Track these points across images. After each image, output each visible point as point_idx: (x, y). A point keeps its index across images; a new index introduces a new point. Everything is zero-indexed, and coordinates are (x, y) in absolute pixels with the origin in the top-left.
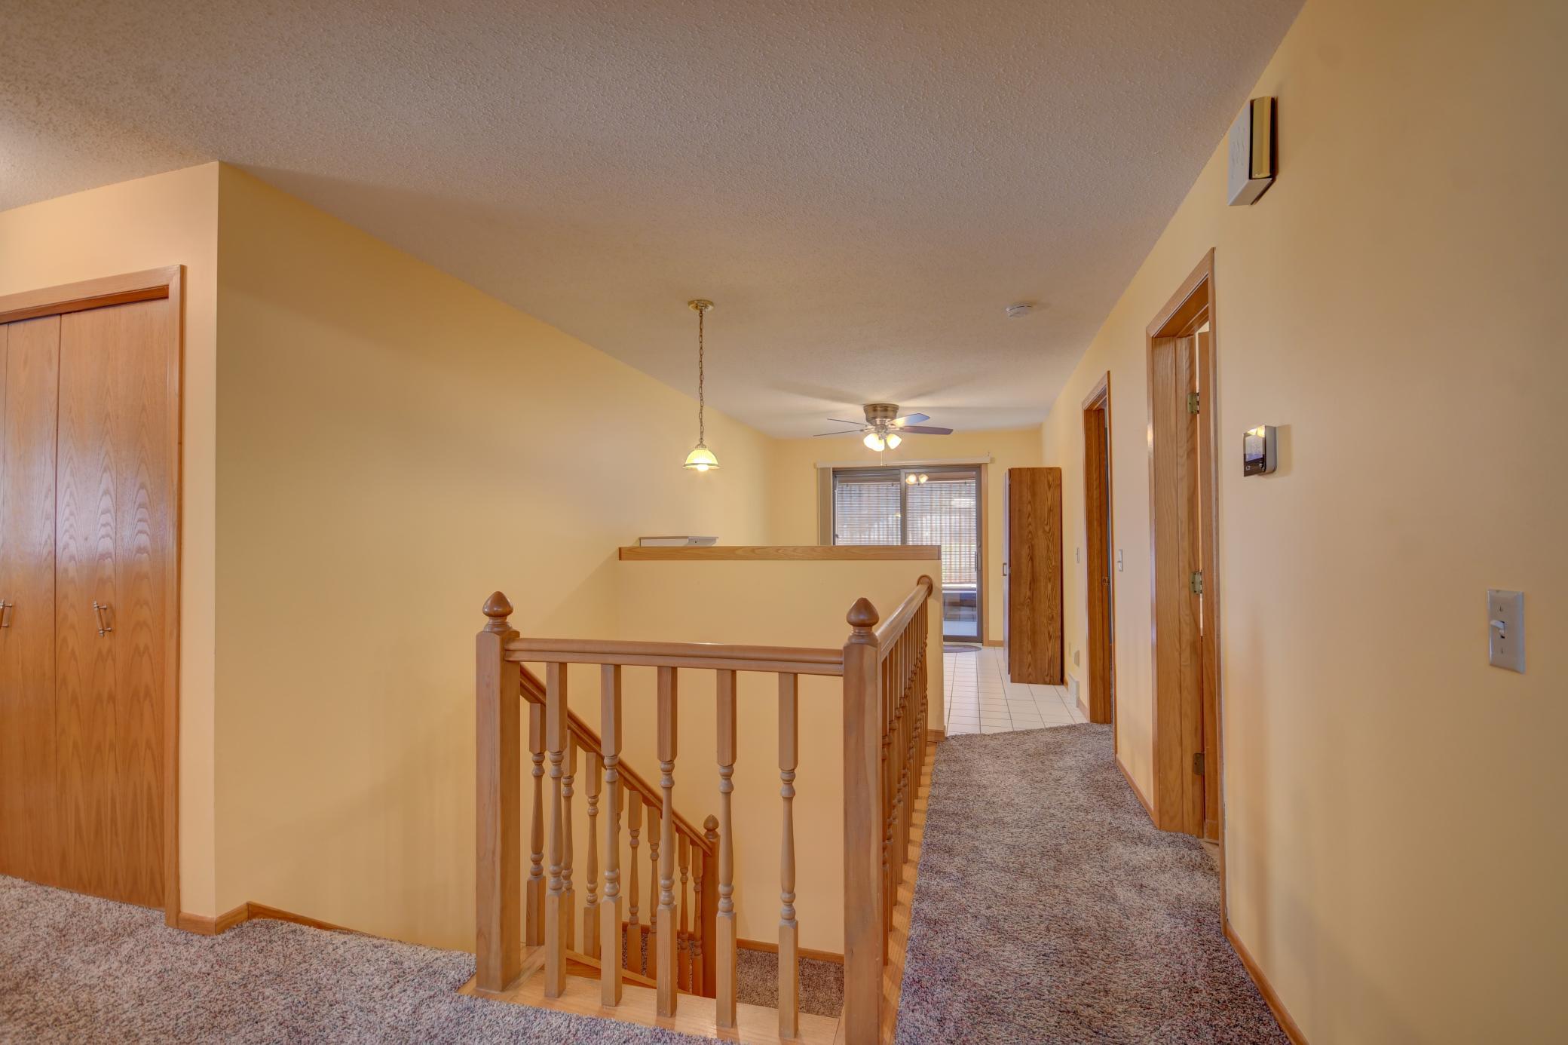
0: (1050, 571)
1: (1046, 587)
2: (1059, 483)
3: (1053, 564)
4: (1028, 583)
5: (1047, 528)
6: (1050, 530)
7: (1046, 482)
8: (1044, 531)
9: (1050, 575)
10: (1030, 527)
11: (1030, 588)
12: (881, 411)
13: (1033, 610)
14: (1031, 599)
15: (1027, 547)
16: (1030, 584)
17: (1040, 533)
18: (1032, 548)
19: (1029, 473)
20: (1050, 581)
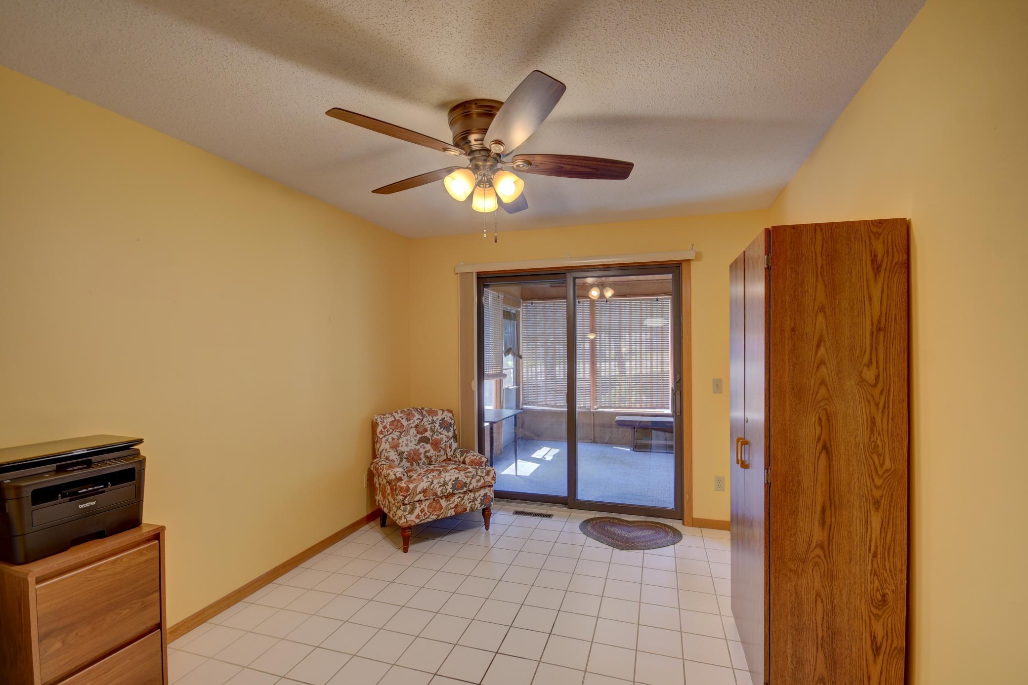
0: (879, 482)
1: (867, 522)
2: (900, 257)
3: (888, 464)
4: (819, 509)
5: (869, 375)
6: (877, 378)
7: (867, 258)
8: (862, 382)
9: (877, 493)
10: (823, 369)
11: (823, 523)
12: (480, 115)
13: (830, 576)
14: (826, 547)
15: (813, 419)
16: (823, 511)
17: (850, 384)
18: (827, 421)
19: (819, 236)
20: (877, 509)
